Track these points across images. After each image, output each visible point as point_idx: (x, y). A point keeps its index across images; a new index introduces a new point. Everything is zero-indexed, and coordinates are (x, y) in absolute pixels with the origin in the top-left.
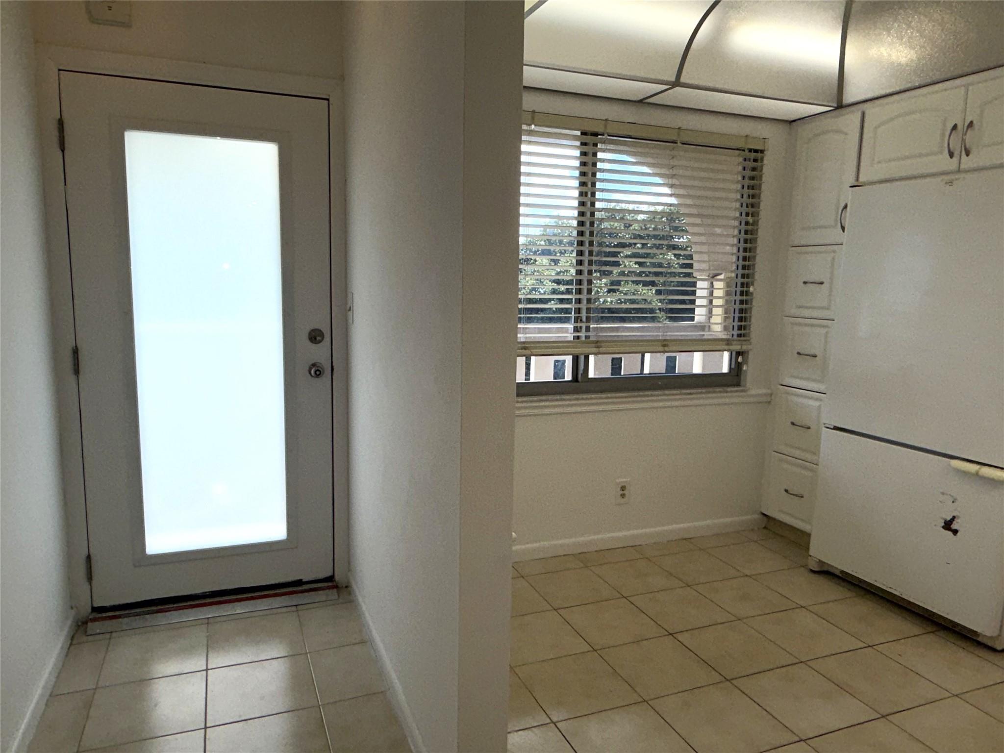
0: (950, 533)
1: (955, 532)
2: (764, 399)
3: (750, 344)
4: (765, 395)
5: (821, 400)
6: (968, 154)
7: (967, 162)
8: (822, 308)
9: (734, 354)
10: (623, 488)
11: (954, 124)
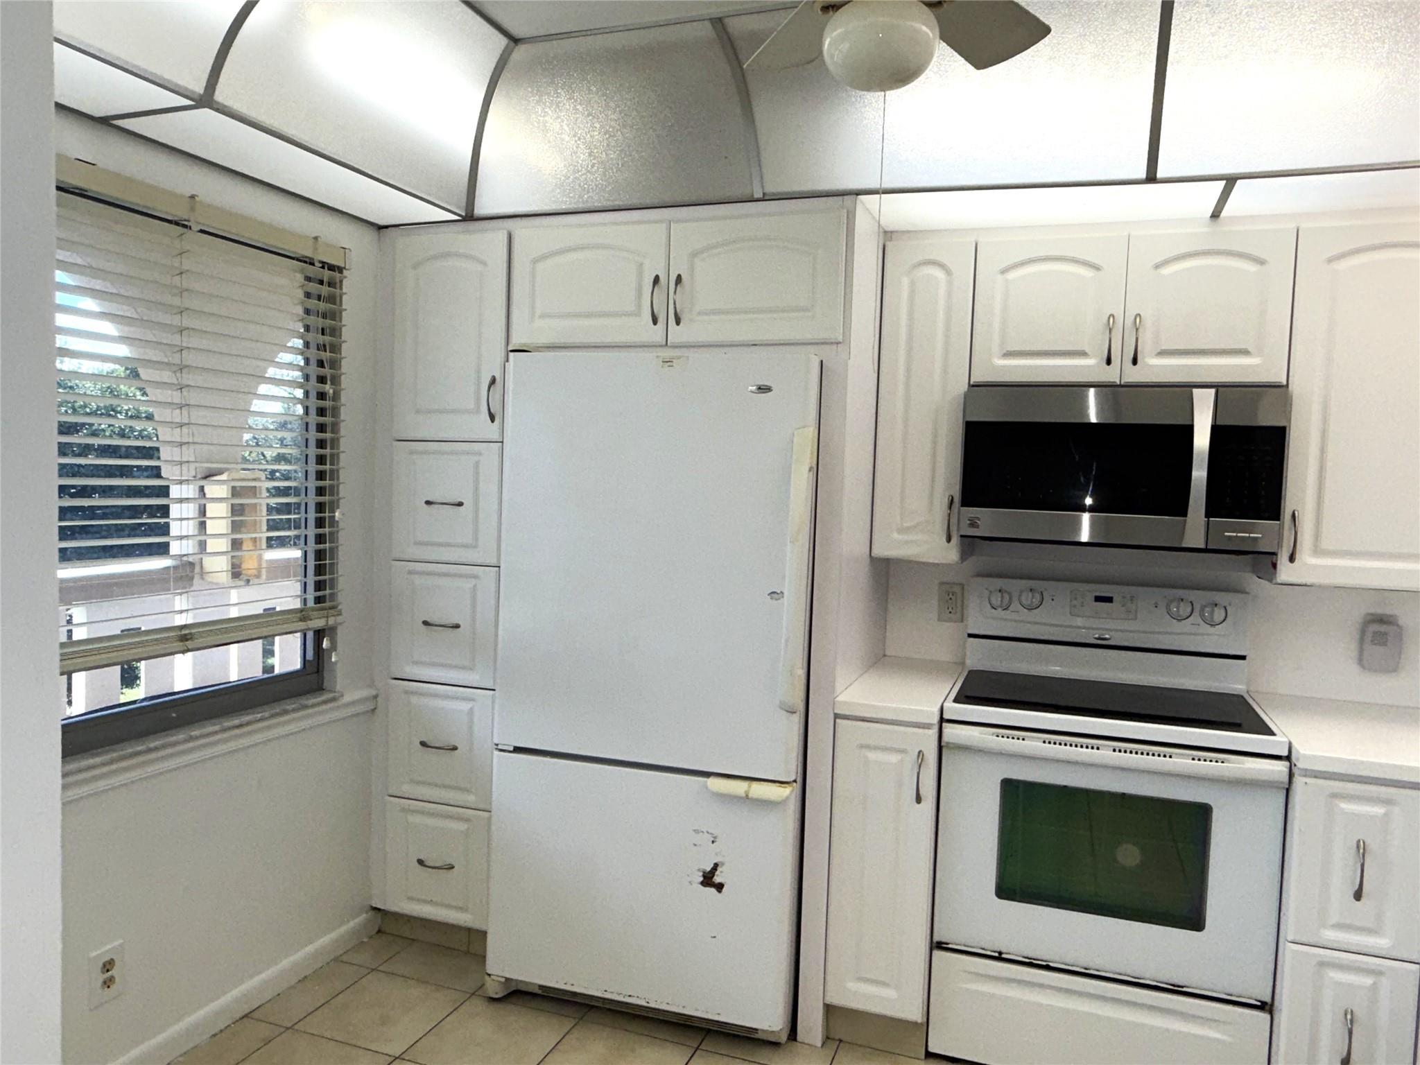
0: (713, 890)
1: (719, 887)
2: (361, 708)
3: (340, 614)
4: (366, 699)
5: (473, 700)
6: (678, 322)
7: (678, 334)
8: (465, 546)
9: (310, 635)
10: (108, 966)
11: (654, 275)
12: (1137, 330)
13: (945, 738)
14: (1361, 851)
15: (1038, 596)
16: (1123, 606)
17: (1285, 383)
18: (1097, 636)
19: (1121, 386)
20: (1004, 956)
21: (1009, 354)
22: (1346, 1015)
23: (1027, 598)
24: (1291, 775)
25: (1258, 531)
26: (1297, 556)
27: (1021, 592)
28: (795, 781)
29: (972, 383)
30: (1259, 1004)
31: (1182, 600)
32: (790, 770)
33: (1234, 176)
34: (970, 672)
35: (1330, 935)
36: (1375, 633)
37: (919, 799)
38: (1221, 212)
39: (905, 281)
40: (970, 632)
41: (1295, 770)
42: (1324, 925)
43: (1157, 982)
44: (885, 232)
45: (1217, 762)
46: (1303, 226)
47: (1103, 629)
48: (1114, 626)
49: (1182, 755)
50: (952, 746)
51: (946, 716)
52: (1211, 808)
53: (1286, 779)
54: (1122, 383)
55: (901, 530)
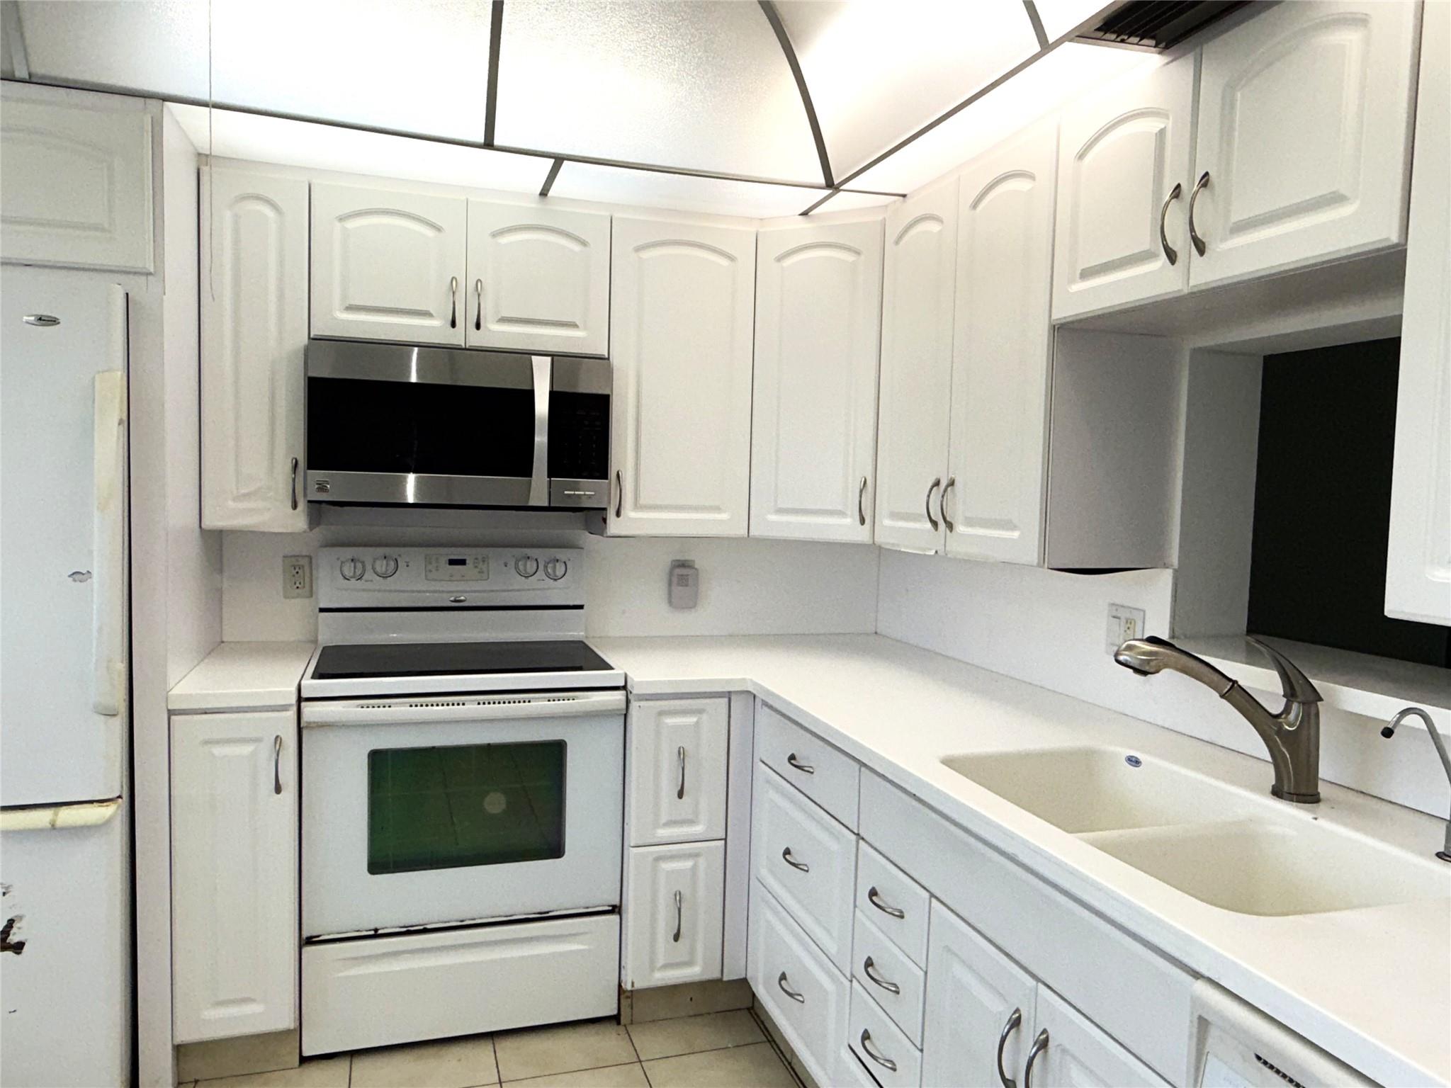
1: (18, 947)
12: (479, 295)
13: (305, 718)
14: (682, 756)
15: (392, 564)
16: (476, 567)
17: (607, 356)
18: (452, 599)
19: (466, 349)
20: (380, 932)
21: (351, 308)
22: (676, 897)
23: (381, 566)
24: (628, 701)
25: (586, 490)
26: (622, 512)
27: (375, 560)
28: (120, 797)
29: (312, 336)
30: (610, 908)
31: (528, 558)
32: (116, 785)
33: (562, 157)
34: (325, 649)
35: (664, 833)
36: (679, 576)
37: (278, 789)
38: (548, 191)
39: (228, 215)
40: (322, 606)
41: (630, 697)
42: (656, 825)
43: (525, 914)
44: (199, 154)
45: (564, 700)
46: (616, 215)
47: (457, 592)
48: (468, 587)
49: (538, 698)
50: (314, 725)
51: (305, 694)
52: (566, 743)
53: (624, 706)
54: (467, 347)
55: (235, 499)
